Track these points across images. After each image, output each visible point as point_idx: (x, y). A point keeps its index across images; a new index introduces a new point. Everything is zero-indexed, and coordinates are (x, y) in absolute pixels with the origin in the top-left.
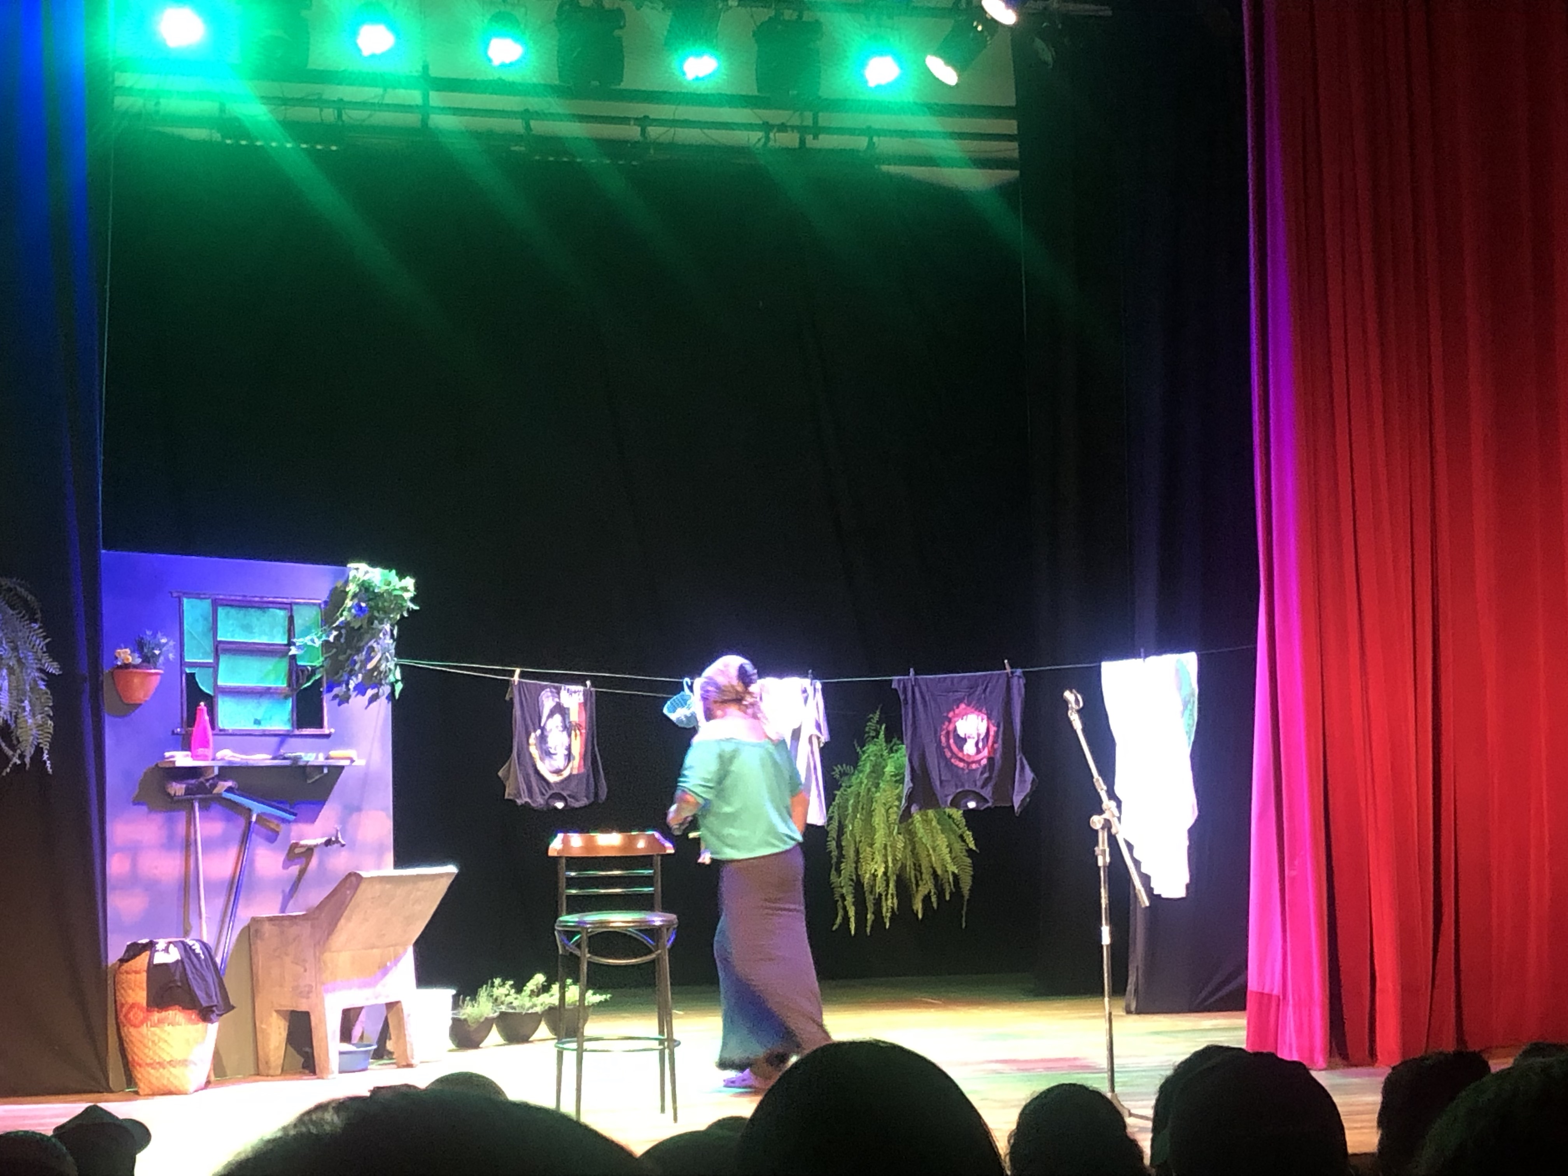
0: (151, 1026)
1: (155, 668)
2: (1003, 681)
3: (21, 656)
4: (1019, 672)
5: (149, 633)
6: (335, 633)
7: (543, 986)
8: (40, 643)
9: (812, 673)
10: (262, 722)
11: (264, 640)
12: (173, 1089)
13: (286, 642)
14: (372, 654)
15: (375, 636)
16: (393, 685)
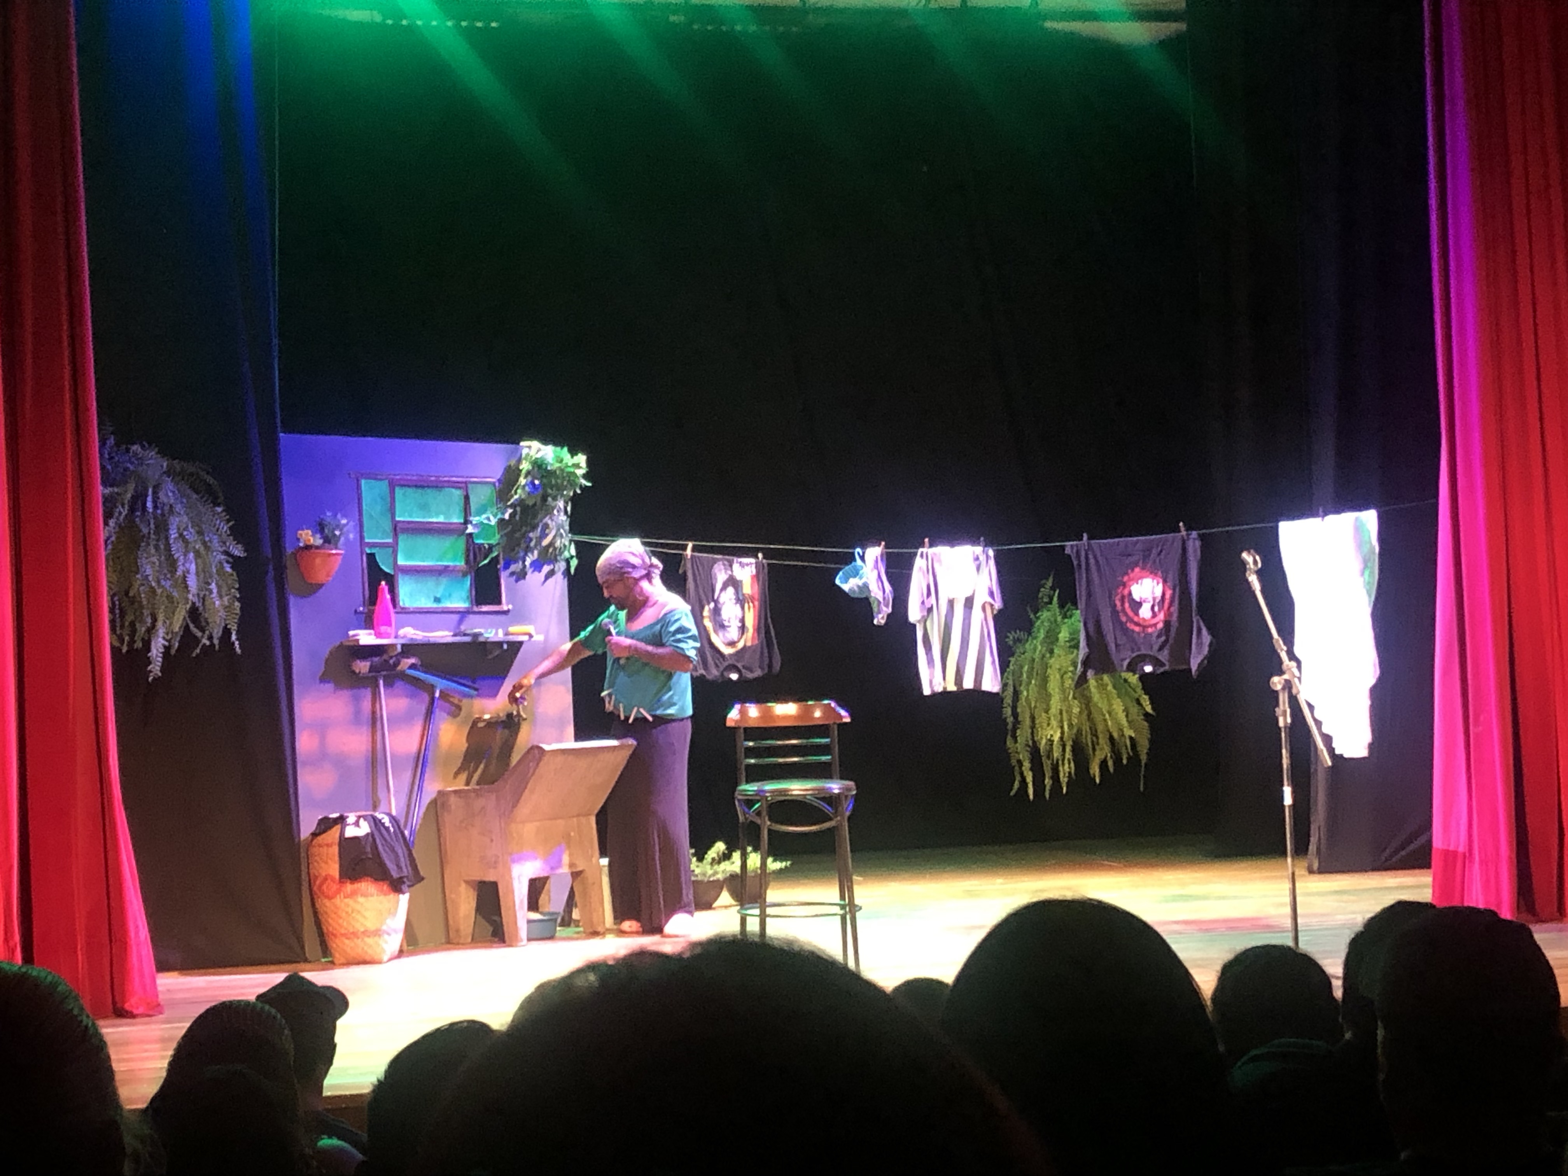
0: (345, 897)
1: (336, 548)
2: (1178, 545)
3: (207, 539)
4: (1194, 534)
5: (329, 514)
6: (510, 511)
7: (724, 854)
8: (225, 528)
9: (985, 540)
10: (443, 600)
11: (441, 519)
12: (368, 958)
13: (462, 521)
14: (547, 531)
15: (549, 511)
16: (568, 561)
